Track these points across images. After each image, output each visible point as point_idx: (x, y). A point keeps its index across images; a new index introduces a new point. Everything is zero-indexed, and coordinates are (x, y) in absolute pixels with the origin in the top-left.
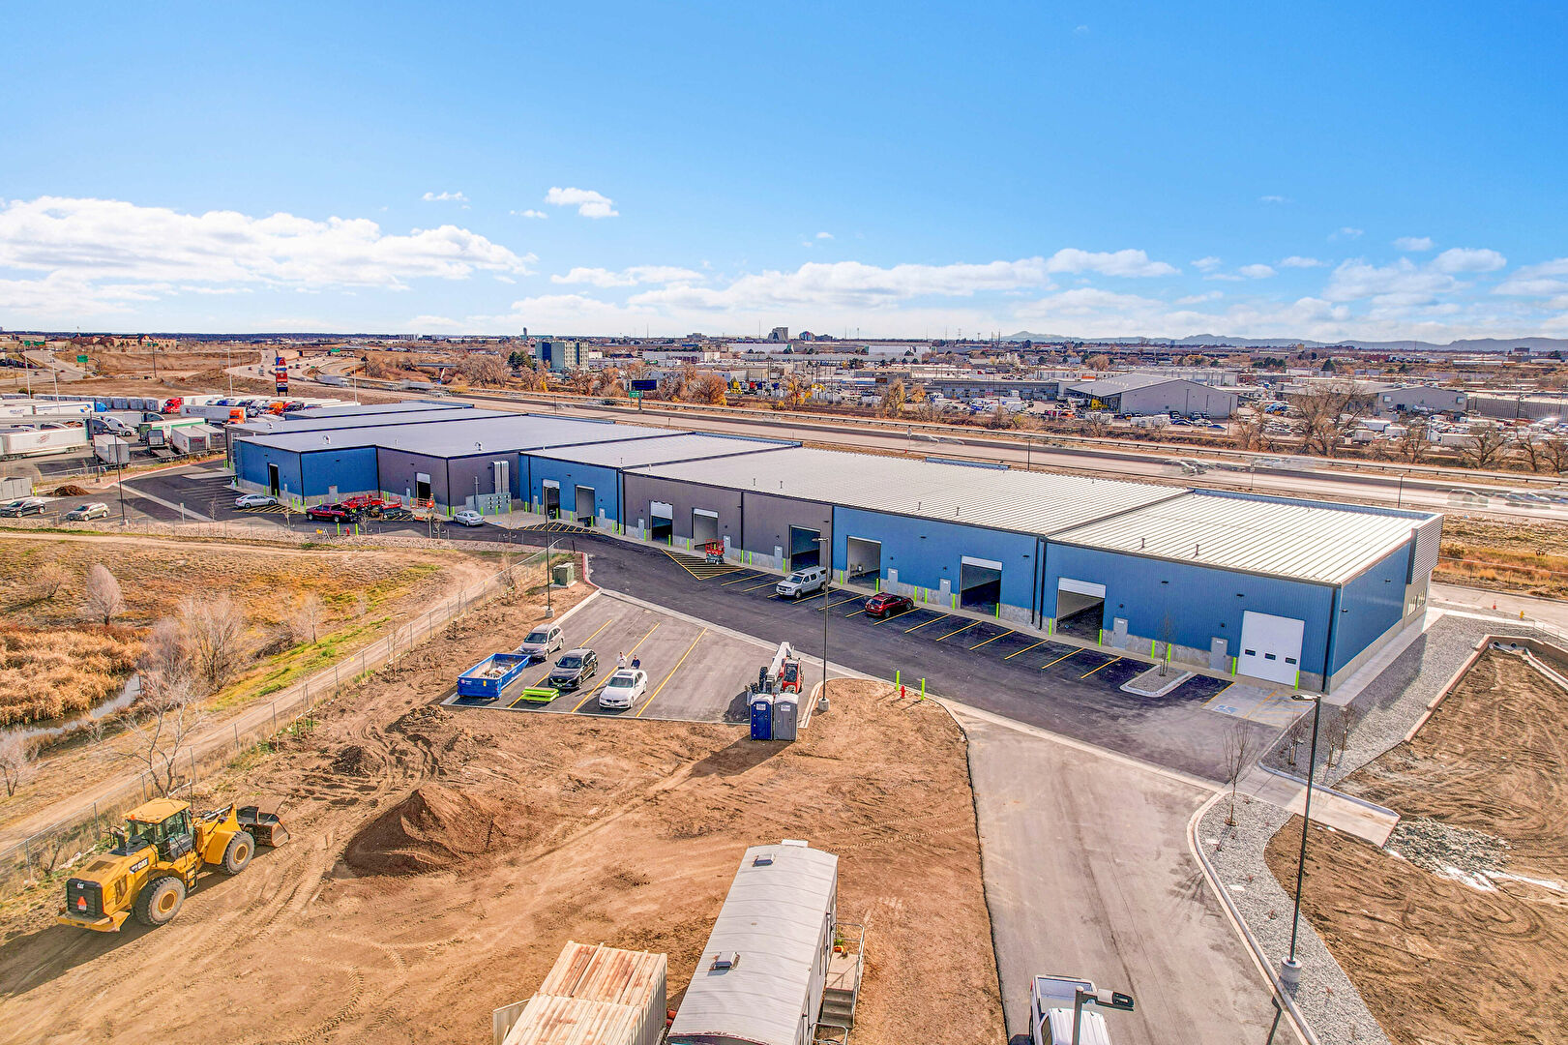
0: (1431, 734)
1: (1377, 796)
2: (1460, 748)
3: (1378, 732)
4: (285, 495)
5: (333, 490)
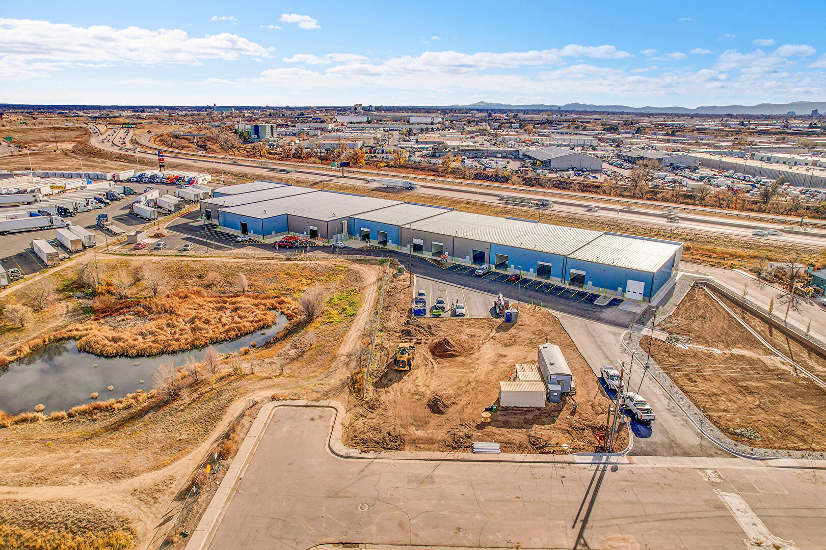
0: (677, 313)
1: (664, 330)
2: (684, 316)
3: (663, 313)
4: (251, 235)
5: (273, 233)
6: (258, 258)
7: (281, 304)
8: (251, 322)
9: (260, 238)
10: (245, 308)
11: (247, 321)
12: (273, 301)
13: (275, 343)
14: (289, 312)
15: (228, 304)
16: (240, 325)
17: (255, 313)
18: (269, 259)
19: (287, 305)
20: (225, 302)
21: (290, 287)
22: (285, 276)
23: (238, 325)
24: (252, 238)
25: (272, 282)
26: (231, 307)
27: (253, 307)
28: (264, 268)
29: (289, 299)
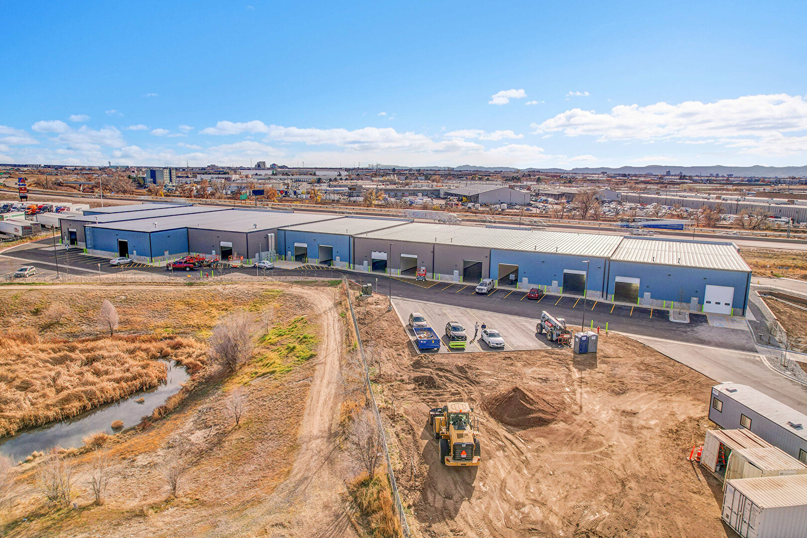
4: (134, 257)
5: (167, 253)
6: (141, 284)
7: (177, 349)
8: (118, 381)
9: (147, 261)
10: (110, 357)
11: (109, 380)
12: (163, 345)
13: (162, 418)
14: (190, 360)
15: (77, 352)
16: (94, 388)
17: (127, 365)
18: (159, 284)
19: (187, 350)
20: (73, 349)
21: (192, 323)
22: (183, 307)
23: (88, 388)
24: (135, 261)
25: (162, 316)
26: (83, 356)
27: (126, 356)
28: (149, 297)
29: (191, 340)
